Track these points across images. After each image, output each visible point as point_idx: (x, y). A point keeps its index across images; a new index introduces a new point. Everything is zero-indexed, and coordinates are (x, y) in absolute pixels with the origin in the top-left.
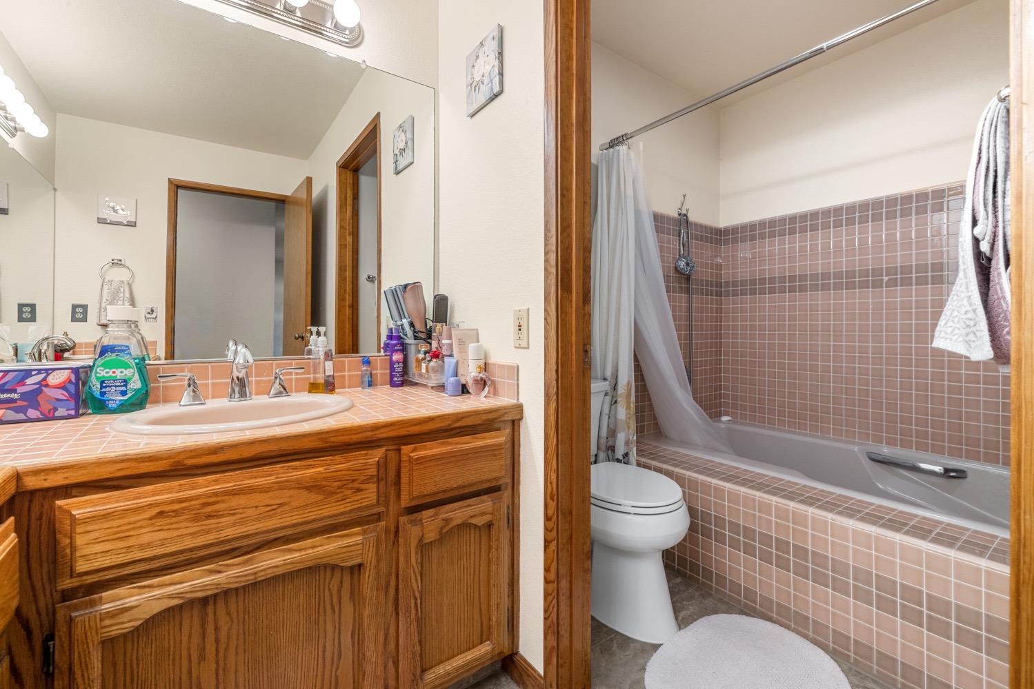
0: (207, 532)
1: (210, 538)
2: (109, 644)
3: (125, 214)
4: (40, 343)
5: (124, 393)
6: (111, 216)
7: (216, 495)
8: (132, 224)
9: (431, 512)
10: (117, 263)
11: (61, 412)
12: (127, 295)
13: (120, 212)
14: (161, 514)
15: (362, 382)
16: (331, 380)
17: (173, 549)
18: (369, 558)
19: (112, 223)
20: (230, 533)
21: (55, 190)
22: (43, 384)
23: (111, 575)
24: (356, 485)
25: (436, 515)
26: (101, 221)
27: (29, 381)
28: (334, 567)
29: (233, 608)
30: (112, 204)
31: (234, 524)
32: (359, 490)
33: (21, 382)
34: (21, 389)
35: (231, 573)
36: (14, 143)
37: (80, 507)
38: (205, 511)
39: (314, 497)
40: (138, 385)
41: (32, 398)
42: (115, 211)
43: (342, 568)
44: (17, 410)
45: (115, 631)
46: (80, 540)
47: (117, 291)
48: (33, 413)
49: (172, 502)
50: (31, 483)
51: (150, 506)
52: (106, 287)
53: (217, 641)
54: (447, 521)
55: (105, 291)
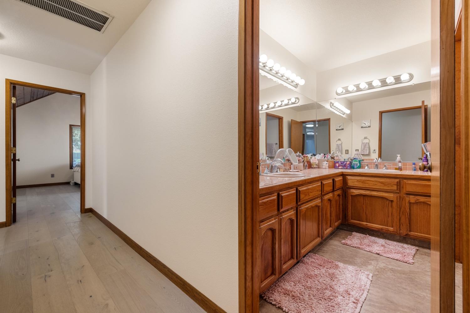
0: (364, 185)
1: (364, 186)
2: (352, 196)
3: (367, 124)
4: (348, 159)
5: (357, 166)
6: (364, 125)
7: (365, 180)
8: (369, 127)
9: (413, 196)
10: (365, 138)
11: (348, 168)
12: (368, 146)
13: (366, 124)
14: (358, 181)
15: (413, 169)
16: (401, 167)
17: (359, 186)
18: (395, 200)
19: (364, 127)
20: (367, 186)
21: (352, 122)
22: (346, 163)
23: (352, 187)
24: (391, 185)
25: (414, 197)
26: (362, 127)
27: (345, 163)
28: (387, 199)
29: (368, 199)
30: (364, 122)
31: (368, 185)
32: (392, 186)
33: (344, 163)
34: (344, 164)
35: (367, 193)
36: (344, 116)
37: (349, 177)
38: (363, 182)
39: (382, 185)
40: (359, 165)
41: (345, 166)
42: (365, 124)
43: (389, 200)
44: (344, 167)
45: (352, 194)
46: (349, 181)
47: (365, 145)
48: (345, 168)
49: (359, 179)
50: (344, 173)
51: (357, 179)
52: (363, 145)
53: (366, 203)
54: (418, 200)
55: (363, 146)
